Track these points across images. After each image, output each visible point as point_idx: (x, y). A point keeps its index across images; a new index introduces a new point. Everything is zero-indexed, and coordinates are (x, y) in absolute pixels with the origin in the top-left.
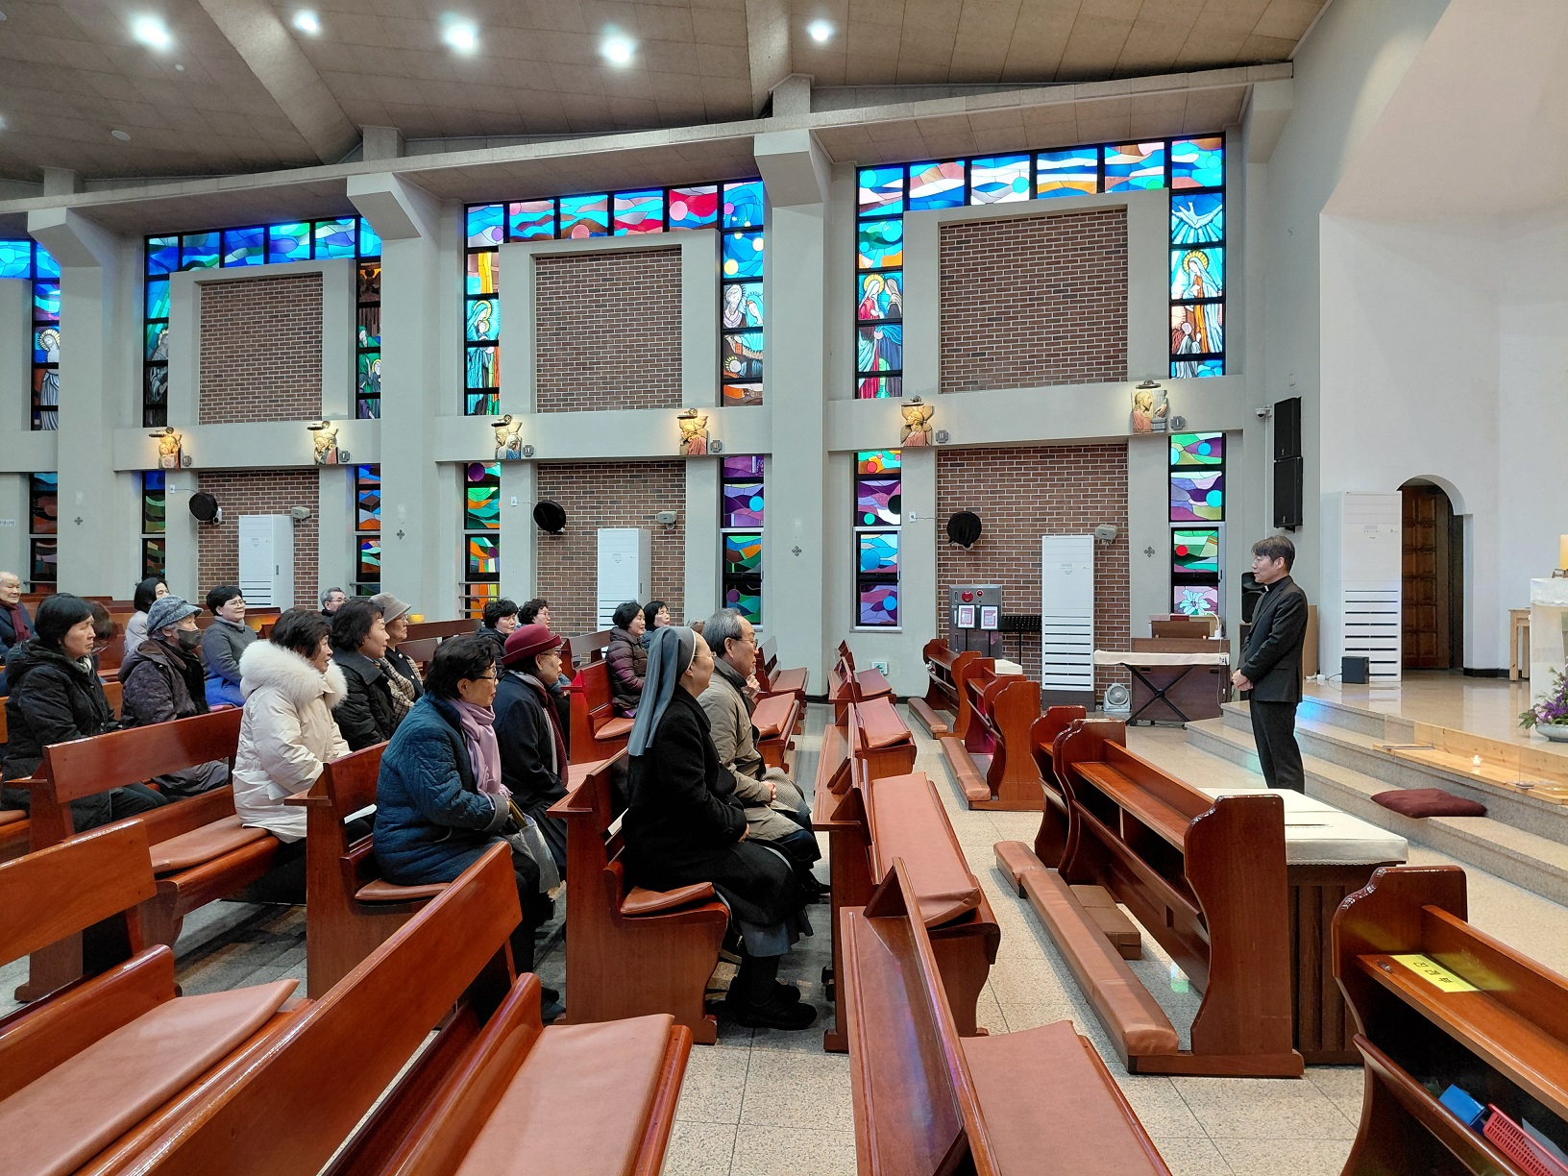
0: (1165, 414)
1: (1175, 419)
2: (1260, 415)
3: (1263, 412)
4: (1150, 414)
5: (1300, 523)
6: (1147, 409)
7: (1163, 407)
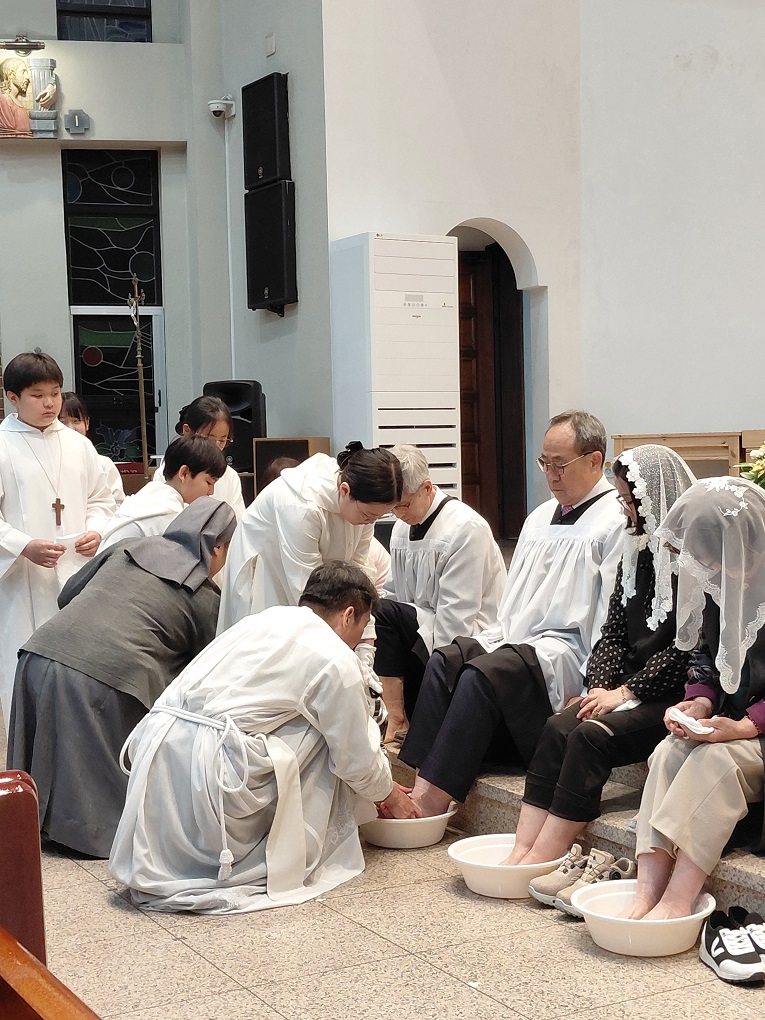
0: (53, 103)
1: (74, 114)
2: (217, 113)
3: (221, 108)
4: (27, 102)
5: (294, 299)
6: (22, 93)
7: (49, 90)
